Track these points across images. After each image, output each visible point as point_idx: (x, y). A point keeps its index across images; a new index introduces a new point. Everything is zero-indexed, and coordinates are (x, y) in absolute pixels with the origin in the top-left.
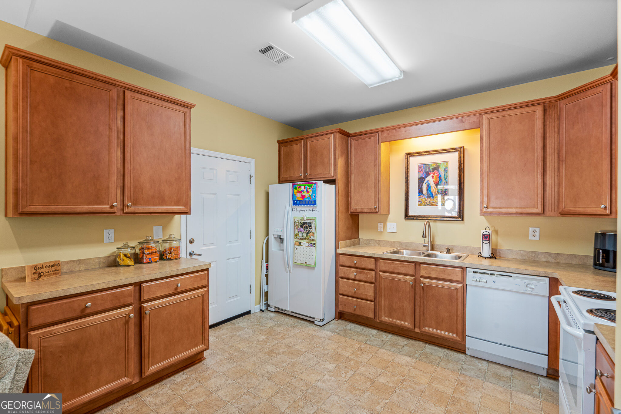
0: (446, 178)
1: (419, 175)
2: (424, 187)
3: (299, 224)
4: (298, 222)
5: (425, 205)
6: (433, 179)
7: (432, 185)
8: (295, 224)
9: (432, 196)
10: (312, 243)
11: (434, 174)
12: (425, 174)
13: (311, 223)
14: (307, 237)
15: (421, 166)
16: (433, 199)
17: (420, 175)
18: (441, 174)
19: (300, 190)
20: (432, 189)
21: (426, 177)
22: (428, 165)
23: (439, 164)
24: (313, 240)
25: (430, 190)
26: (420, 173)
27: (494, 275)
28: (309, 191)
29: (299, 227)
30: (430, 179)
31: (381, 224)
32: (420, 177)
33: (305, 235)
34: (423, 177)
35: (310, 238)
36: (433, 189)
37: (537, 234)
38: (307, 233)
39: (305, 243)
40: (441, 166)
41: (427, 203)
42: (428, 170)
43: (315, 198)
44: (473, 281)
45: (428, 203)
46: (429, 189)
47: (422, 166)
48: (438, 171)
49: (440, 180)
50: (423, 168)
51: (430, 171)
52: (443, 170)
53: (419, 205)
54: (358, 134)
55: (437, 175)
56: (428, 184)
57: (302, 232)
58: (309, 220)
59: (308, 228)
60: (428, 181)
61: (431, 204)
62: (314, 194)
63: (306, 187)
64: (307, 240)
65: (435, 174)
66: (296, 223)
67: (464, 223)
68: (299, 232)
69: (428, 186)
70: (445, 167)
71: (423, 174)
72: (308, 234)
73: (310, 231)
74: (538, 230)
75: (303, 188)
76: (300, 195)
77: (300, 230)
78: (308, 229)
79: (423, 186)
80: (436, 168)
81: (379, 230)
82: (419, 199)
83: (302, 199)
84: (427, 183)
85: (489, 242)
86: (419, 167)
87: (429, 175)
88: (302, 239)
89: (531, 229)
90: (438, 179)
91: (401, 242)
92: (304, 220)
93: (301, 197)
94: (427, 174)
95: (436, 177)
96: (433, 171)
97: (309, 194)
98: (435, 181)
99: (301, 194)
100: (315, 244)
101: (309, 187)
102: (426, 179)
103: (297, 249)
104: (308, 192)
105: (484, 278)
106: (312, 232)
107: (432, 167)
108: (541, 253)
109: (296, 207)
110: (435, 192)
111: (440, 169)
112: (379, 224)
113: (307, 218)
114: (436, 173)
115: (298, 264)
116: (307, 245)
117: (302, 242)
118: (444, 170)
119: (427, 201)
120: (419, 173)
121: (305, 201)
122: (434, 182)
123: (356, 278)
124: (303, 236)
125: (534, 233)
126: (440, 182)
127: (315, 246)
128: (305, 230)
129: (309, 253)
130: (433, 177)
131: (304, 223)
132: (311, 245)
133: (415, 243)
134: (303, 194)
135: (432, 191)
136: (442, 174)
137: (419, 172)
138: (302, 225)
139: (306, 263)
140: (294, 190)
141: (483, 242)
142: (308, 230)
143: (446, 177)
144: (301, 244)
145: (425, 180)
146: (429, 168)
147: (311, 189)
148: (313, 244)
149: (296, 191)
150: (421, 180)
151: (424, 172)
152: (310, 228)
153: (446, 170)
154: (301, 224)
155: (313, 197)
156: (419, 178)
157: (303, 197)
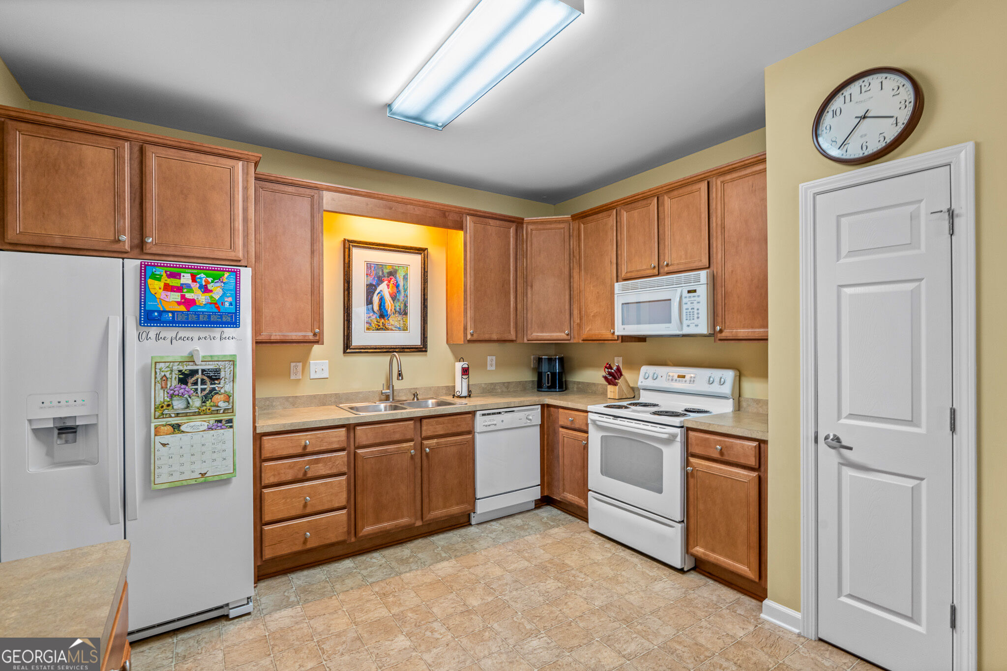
0: (405, 290)
1: (367, 280)
2: (376, 299)
3: (175, 376)
4: (172, 371)
5: (378, 330)
6: (388, 288)
7: (388, 298)
8: (159, 379)
9: (387, 315)
10: (220, 421)
11: (389, 282)
12: (376, 279)
13: (217, 371)
14: (204, 408)
15: (370, 266)
16: (388, 320)
17: (369, 280)
18: (399, 282)
19: (174, 282)
20: (386, 305)
21: (379, 285)
22: (380, 266)
23: (397, 268)
24: (224, 413)
25: (384, 306)
26: (369, 277)
27: (500, 413)
28: (210, 287)
29: (175, 383)
30: (384, 289)
31: (298, 364)
32: (368, 283)
33: (196, 403)
34: (374, 283)
35: (214, 408)
36: (388, 304)
37: (494, 362)
38: (206, 396)
39: (200, 423)
40: (399, 271)
41: (379, 326)
42: (381, 274)
43: (233, 307)
44: (484, 426)
45: (381, 327)
46: (383, 304)
47: (372, 265)
48: (396, 277)
49: (397, 292)
50: (373, 269)
51: (384, 276)
52: (402, 277)
53: (368, 329)
54: (273, 178)
55: (393, 284)
56: (381, 295)
57: (183, 395)
58: (211, 363)
59: (209, 383)
60: (381, 291)
61: (386, 327)
62: (228, 297)
63: (200, 278)
64: (205, 414)
65: (391, 282)
66: (163, 374)
67: (426, 355)
68: (171, 397)
69: (382, 299)
70: (404, 274)
71: (374, 279)
72: (206, 398)
73: (214, 389)
74: (494, 358)
75: (186, 279)
76: (176, 297)
77: (177, 392)
78: (208, 387)
79: (373, 299)
80: (392, 274)
81: (293, 377)
82: (367, 319)
83: (182, 308)
84: (379, 295)
85: (469, 377)
86: (367, 266)
87: (382, 282)
88: (186, 415)
89: (489, 358)
90: (395, 290)
91: (338, 394)
92: (192, 363)
93: (179, 303)
94: (380, 281)
95: (392, 287)
96: (388, 277)
97: (212, 297)
98: (391, 292)
99: (179, 294)
100: (230, 421)
101: (210, 280)
102: (378, 288)
103: (164, 445)
104: (206, 290)
105: (493, 420)
106: (222, 391)
107: (387, 271)
108: (497, 383)
109: (153, 331)
110: (391, 310)
111: (398, 276)
112: (293, 364)
113: (203, 357)
114: (392, 280)
115: (173, 485)
116: (206, 428)
117: (185, 423)
118: (404, 278)
119: (379, 322)
120: (367, 277)
121: (197, 314)
122: (389, 293)
123: (308, 476)
124: (188, 407)
125: (491, 360)
126: (397, 294)
127: (231, 427)
128: (196, 389)
129: (213, 446)
130: (388, 286)
131: (194, 372)
132: (219, 424)
133: (362, 392)
134: (189, 296)
135: (387, 307)
136: (401, 283)
137: (367, 274)
138: (185, 378)
139: (203, 475)
140: (150, 281)
141: (462, 377)
142: (208, 389)
143: (405, 287)
144: (183, 428)
145: (375, 290)
146: (382, 271)
147: (218, 284)
148: (224, 422)
149: (155, 286)
150: (371, 289)
151: (375, 277)
152: (215, 384)
153: (405, 278)
154: (183, 374)
155: (227, 304)
156: (367, 285)
157: (189, 303)
